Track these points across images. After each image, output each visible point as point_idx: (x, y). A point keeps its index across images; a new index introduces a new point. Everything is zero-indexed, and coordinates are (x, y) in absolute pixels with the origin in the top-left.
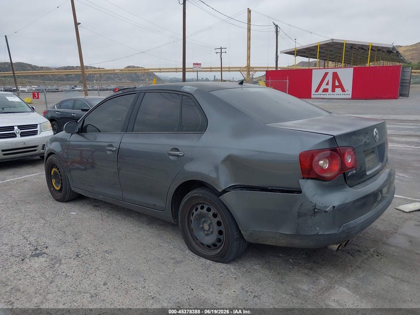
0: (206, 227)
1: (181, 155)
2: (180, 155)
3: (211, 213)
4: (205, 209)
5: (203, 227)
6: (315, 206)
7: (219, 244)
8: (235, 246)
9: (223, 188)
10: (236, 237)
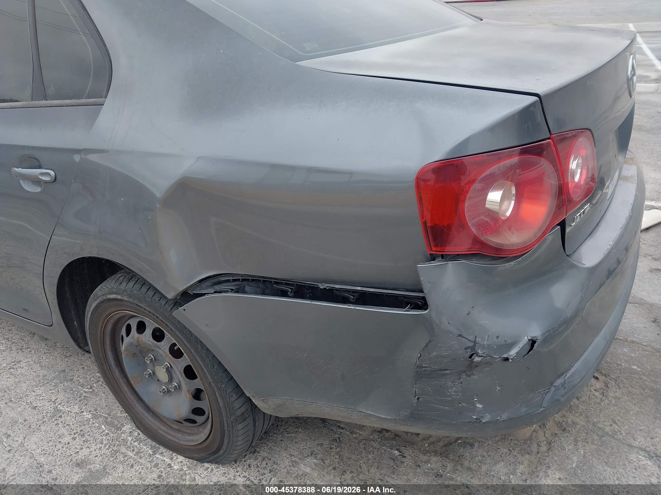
0: (162, 375)
1: (47, 179)
2: (44, 178)
3: (165, 346)
4: (148, 332)
5: (154, 373)
6: (473, 348)
7: (200, 419)
8: (241, 432)
9: (181, 288)
10: (239, 413)
